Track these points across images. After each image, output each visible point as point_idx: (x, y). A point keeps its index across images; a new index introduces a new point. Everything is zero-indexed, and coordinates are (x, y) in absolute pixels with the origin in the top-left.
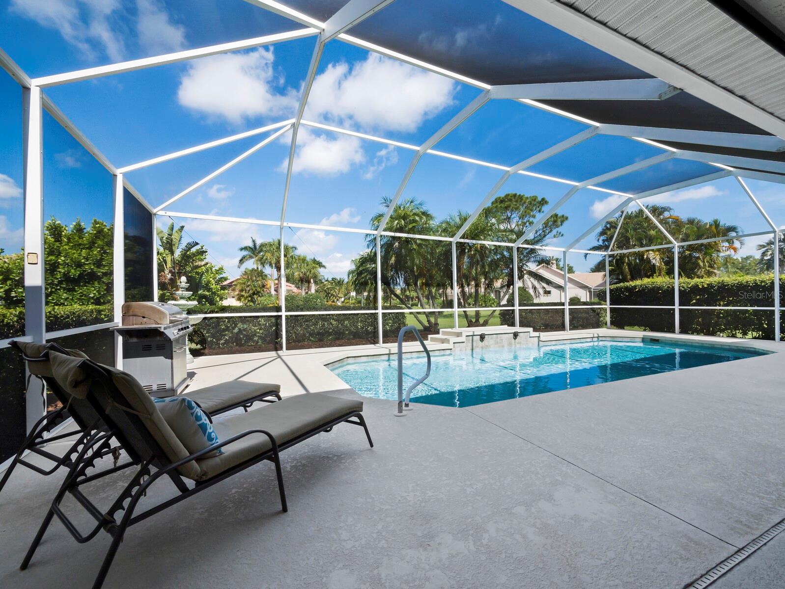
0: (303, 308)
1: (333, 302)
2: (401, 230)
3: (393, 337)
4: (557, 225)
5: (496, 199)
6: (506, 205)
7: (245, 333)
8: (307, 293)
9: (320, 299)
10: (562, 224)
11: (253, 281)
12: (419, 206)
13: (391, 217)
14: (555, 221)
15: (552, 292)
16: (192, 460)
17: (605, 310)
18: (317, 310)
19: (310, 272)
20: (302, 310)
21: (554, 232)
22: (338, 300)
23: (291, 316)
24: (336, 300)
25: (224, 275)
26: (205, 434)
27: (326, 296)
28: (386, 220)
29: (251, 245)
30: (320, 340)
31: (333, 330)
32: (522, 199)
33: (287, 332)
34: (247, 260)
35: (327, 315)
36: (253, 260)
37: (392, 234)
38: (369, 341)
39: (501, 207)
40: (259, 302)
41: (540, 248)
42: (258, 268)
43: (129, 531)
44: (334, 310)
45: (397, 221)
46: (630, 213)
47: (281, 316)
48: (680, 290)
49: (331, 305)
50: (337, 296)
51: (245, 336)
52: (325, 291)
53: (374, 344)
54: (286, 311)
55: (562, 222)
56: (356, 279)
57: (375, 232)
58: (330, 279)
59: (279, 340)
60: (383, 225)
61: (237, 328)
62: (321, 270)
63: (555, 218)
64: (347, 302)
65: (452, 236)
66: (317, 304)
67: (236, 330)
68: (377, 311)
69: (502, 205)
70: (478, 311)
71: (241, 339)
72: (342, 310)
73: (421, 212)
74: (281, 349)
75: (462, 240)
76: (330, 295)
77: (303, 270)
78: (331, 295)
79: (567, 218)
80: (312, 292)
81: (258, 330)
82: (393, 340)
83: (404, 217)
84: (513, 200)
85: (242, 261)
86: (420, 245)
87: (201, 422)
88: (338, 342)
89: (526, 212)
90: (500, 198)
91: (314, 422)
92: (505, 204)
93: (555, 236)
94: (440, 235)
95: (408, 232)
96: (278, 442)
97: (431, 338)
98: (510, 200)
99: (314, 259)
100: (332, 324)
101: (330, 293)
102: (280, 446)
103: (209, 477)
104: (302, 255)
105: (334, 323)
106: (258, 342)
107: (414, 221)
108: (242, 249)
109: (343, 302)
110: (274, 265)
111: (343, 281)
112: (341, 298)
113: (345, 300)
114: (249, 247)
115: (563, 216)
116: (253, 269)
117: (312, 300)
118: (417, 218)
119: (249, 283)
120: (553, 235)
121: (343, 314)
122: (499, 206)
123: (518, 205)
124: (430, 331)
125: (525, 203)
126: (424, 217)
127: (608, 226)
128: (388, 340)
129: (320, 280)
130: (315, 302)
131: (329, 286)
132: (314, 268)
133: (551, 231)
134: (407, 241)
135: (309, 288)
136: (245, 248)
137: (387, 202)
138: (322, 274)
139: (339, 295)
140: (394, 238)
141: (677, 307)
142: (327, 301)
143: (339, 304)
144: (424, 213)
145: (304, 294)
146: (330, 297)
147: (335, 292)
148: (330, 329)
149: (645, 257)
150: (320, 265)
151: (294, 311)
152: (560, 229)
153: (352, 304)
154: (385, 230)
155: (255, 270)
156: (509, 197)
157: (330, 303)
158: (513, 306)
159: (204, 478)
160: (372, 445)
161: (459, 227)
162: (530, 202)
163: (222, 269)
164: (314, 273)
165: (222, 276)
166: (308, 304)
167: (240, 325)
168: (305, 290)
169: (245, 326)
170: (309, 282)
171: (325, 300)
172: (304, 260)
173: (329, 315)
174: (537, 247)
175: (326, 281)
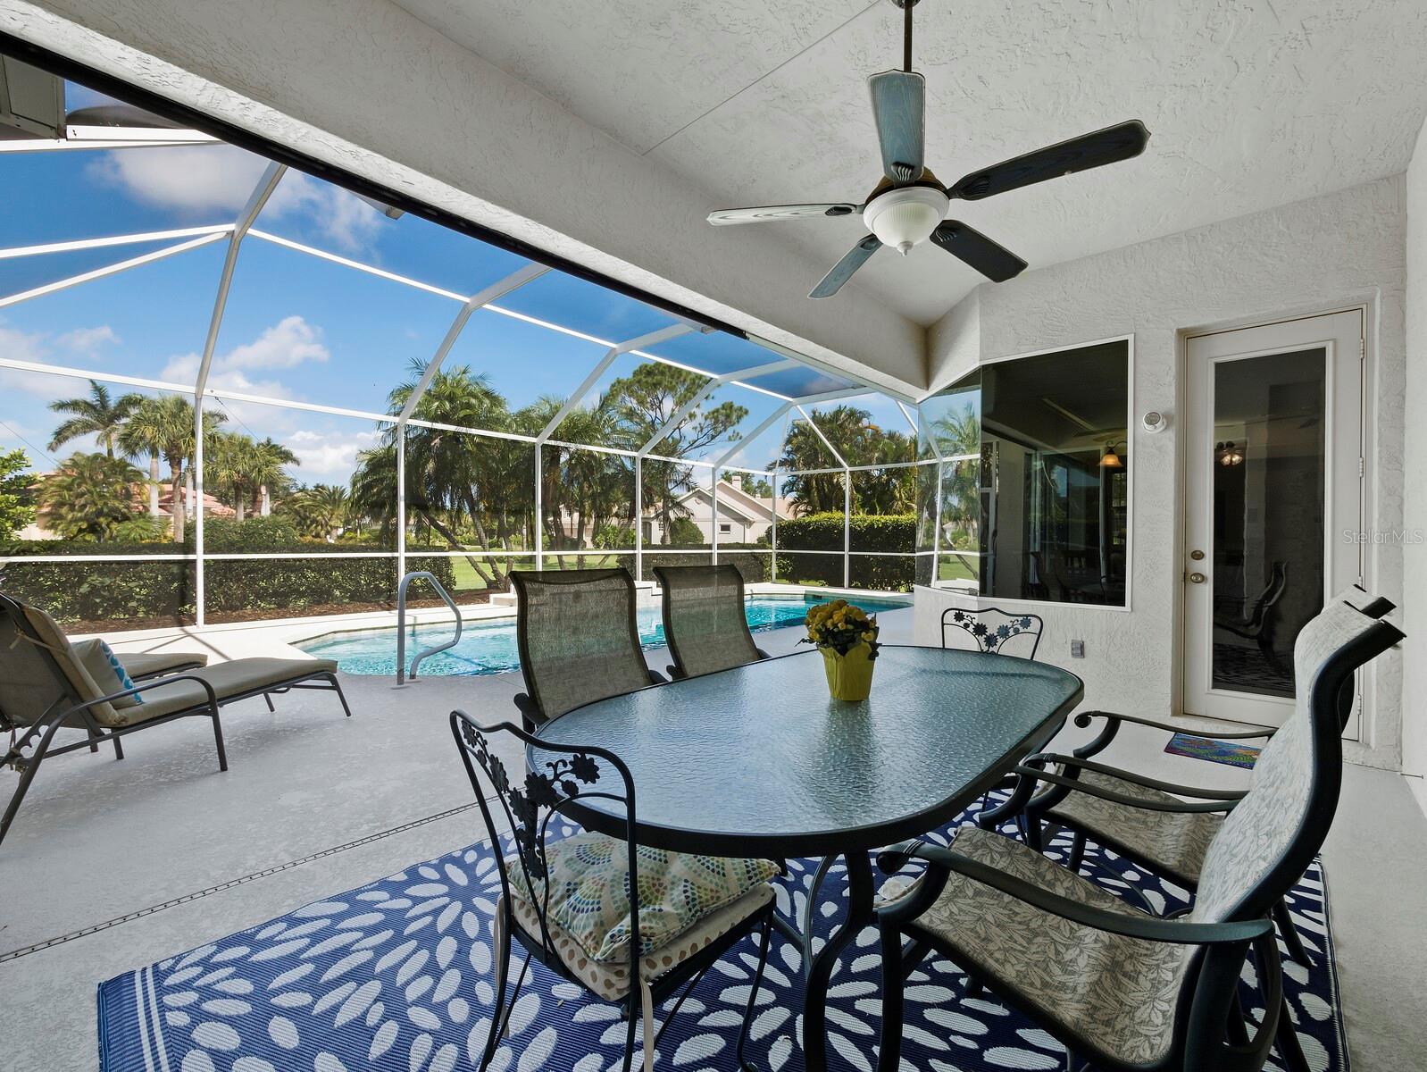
0: (243, 547)
1: (317, 536)
2: (444, 418)
3: (427, 598)
4: (730, 422)
5: (640, 368)
6: (655, 381)
7: (106, 594)
8: (248, 516)
9: (285, 531)
10: (738, 422)
11: (95, 485)
12: (479, 381)
13: (428, 393)
14: (728, 416)
15: (731, 527)
16: (107, 700)
17: (770, 555)
18: (274, 552)
19: (260, 471)
20: (241, 551)
21: (730, 431)
22: (328, 533)
23: (216, 561)
24: (323, 533)
25: (26, 472)
26: (122, 680)
27: (299, 524)
28: (418, 397)
29: (90, 397)
30: (280, 606)
31: (308, 588)
32: (681, 375)
33: (206, 591)
34: (75, 433)
35: (294, 560)
36: (97, 433)
37: (428, 424)
38: (380, 605)
39: (646, 382)
40: (115, 532)
41: (678, 461)
42: (110, 452)
43: (45, 764)
44: (310, 552)
45: (437, 403)
46: (823, 415)
47: (194, 562)
48: (851, 528)
49: (311, 543)
50: (327, 525)
51: (104, 599)
52: (297, 513)
53: (388, 610)
54: (204, 553)
55: (739, 418)
56: (360, 498)
57: (397, 420)
58: (310, 487)
59: (187, 607)
60: (412, 407)
61: (86, 585)
62: (287, 468)
63: (728, 411)
64: (351, 538)
65: (536, 435)
66: (275, 541)
67: (85, 588)
68: (396, 555)
69: (650, 379)
70: (582, 555)
71: (97, 606)
72: (326, 552)
73: (483, 390)
74: (193, 620)
75: (552, 443)
76: (309, 522)
77: (240, 468)
78: (312, 523)
79: (746, 412)
80: (263, 514)
81: (138, 590)
82: (426, 603)
83: (451, 398)
84: (668, 374)
85: (61, 435)
86: (479, 445)
87: (117, 667)
88: (317, 609)
89: (685, 396)
90: (646, 366)
91: (264, 679)
92: (653, 378)
93: (730, 439)
94: (516, 432)
95: (459, 424)
96: (217, 696)
97: (495, 599)
98: (663, 373)
99: (269, 441)
100: (305, 577)
101: (308, 518)
102: (219, 700)
103: (129, 723)
104: (241, 433)
105: (310, 574)
106: (136, 612)
107: (469, 406)
108: (62, 406)
109: (340, 537)
110: (162, 453)
111: (342, 493)
112: (337, 528)
113: (344, 533)
114: (86, 403)
115: (741, 408)
116: (96, 456)
117: (262, 531)
118: (473, 401)
119: (83, 488)
120: (727, 437)
121: (330, 559)
122: (644, 380)
123: (674, 383)
124: (498, 588)
125: (685, 380)
126: (487, 401)
127: (796, 431)
128: (418, 603)
129: (285, 488)
130: (269, 536)
131: (306, 503)
132: (268, 463)
133: (725, 430)
134: (456, 435)
135: (255, 502)
136: (75, 405)
137: (419, 368)
138: (289, 475)
139: (332, 523)
140: (431, 430)
141: (846, 553)
142: (302, 535)
143: (332, 541)
144: (487, 394)
145: (241, 518)
146: (308, 527)
147: (323, 516)
148: (302, 585)
149: (835, 480)
150: (287, 457)
151: (223, 553)
152: (737, 428)
153: (361, 541)
154: (414, 416)
155: (104, 459)
156: (661, 368)
157: (309, 538)
158: (634, 548)
159: (124, 724)
160: (348, 714)
161: (546, 420)
162: (693, 379)
163: (21, 457)
164: (270, 475)
165: (19, 473)
166: (251, 537)
167: (96, 579)
168: (245, 509)
169: (107, 581)
170: (256, 492)
171: (297, 533)
172: (244, 445)
173: (300, 560)
174: (672, 460)
175: (301, 491)
